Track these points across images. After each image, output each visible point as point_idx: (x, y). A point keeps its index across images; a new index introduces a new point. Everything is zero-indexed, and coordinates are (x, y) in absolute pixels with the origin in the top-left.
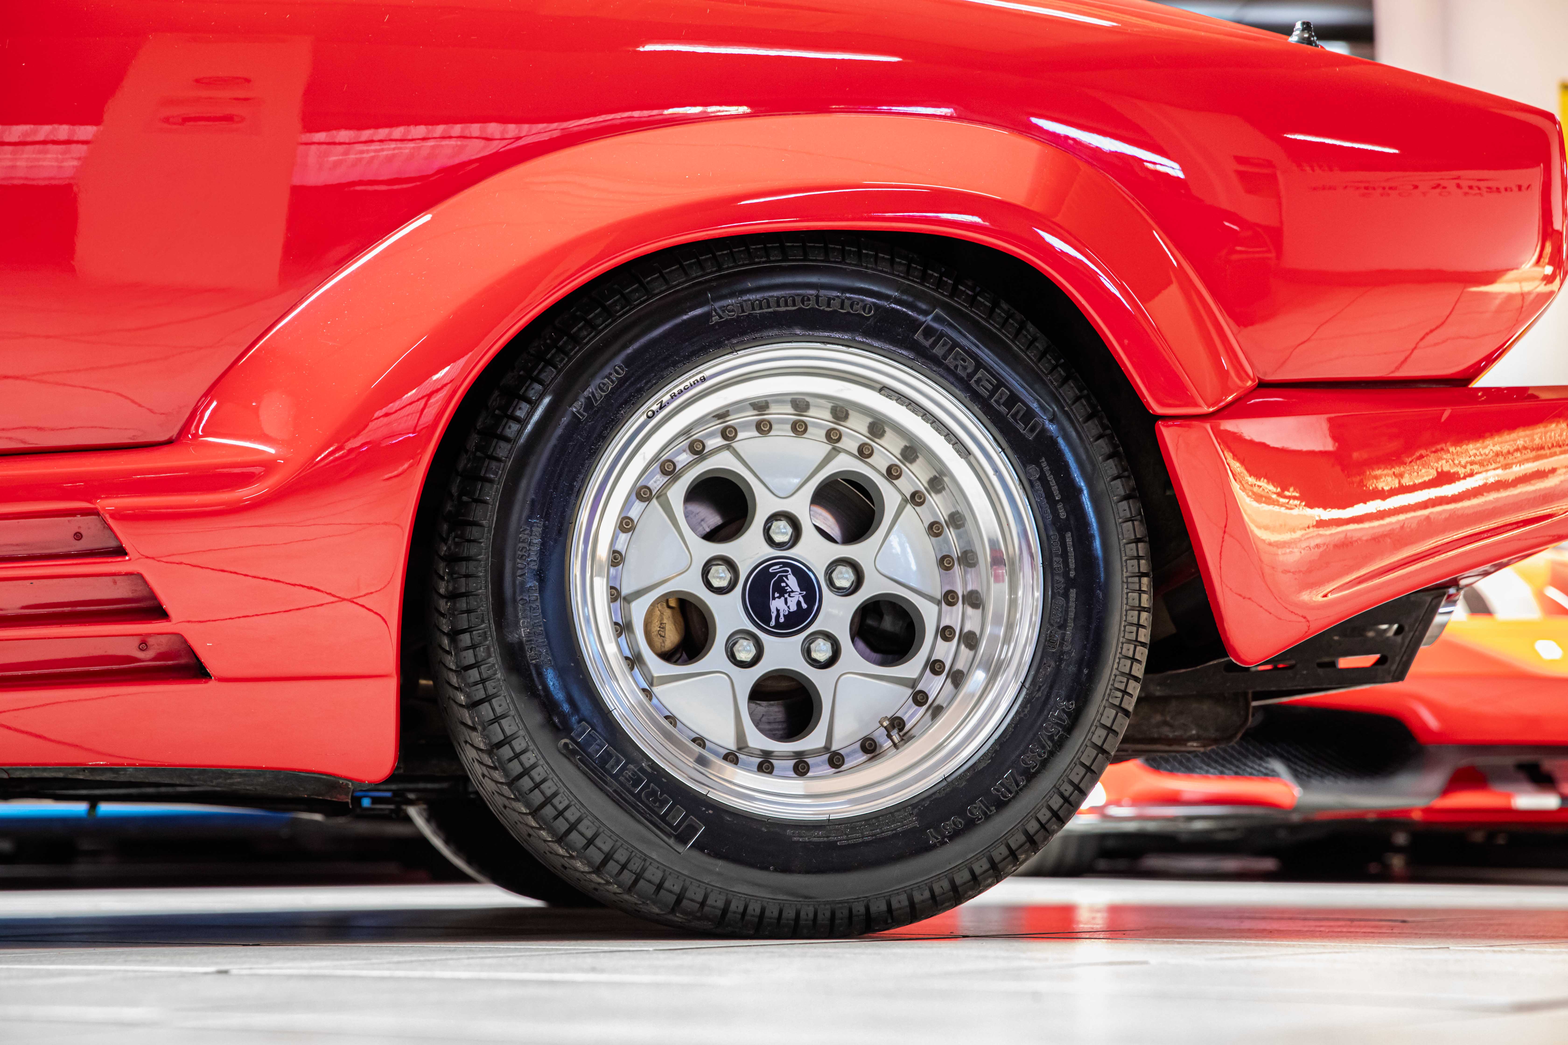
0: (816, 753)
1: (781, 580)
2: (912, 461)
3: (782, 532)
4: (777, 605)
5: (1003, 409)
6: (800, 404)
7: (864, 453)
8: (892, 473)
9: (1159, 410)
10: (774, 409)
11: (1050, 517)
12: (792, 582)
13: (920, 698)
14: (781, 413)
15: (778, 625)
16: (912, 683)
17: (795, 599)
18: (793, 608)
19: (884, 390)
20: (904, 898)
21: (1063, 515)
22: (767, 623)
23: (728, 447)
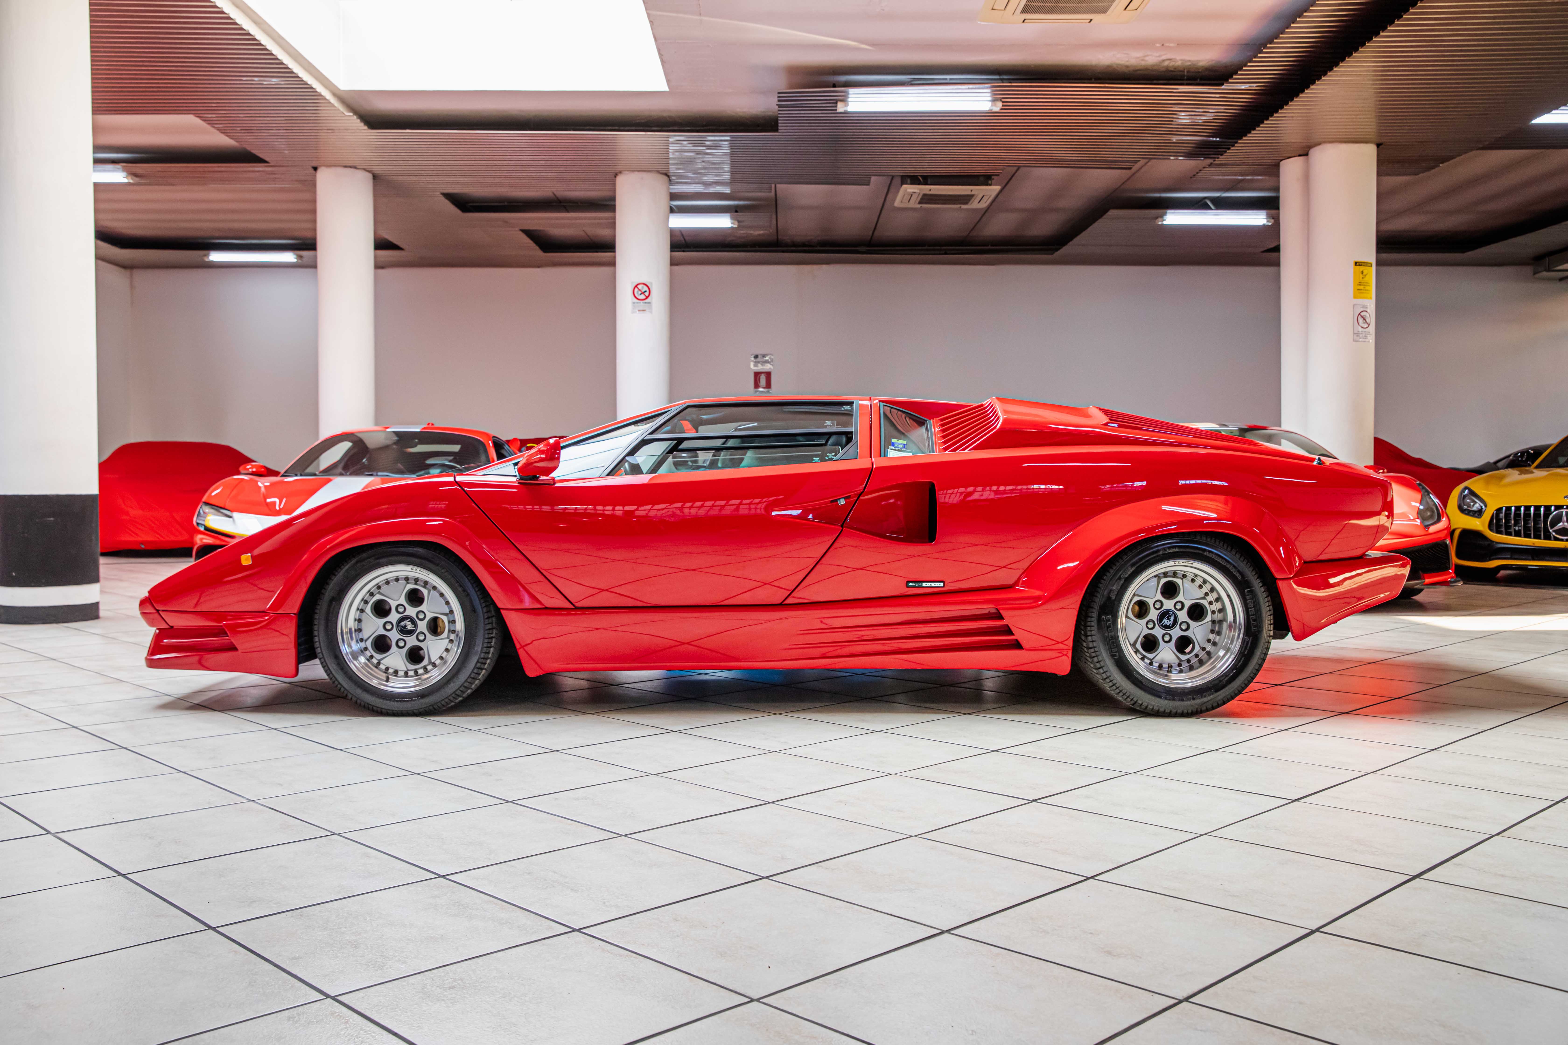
0: (1148, 659)
1: (1170, 616)
2: (1220, 613)
3: (1179, 606)
4: (1165, 621)
5: (1251, 620)
6: (1205, 582)
7: (1211, 603)
8: (1213, 612)
9: (1278, 577)
10: (1198, 578)
11: (1243, 651)
12: (1172, 618)
13: (1180, 665)
14: (1199, 582)
15: (1162, 625)
16: (1181, 660)
17: (1170, 623)
18: (1168, 624)
19: (1228, 596)
20: (1146, 704)
21: (1246, 653)
22: (1160, 623)
23: (1182, 579)
